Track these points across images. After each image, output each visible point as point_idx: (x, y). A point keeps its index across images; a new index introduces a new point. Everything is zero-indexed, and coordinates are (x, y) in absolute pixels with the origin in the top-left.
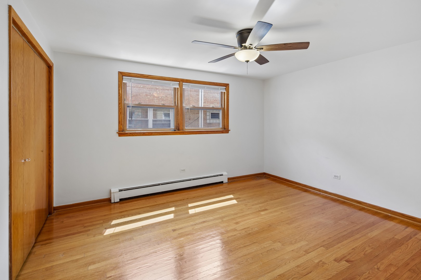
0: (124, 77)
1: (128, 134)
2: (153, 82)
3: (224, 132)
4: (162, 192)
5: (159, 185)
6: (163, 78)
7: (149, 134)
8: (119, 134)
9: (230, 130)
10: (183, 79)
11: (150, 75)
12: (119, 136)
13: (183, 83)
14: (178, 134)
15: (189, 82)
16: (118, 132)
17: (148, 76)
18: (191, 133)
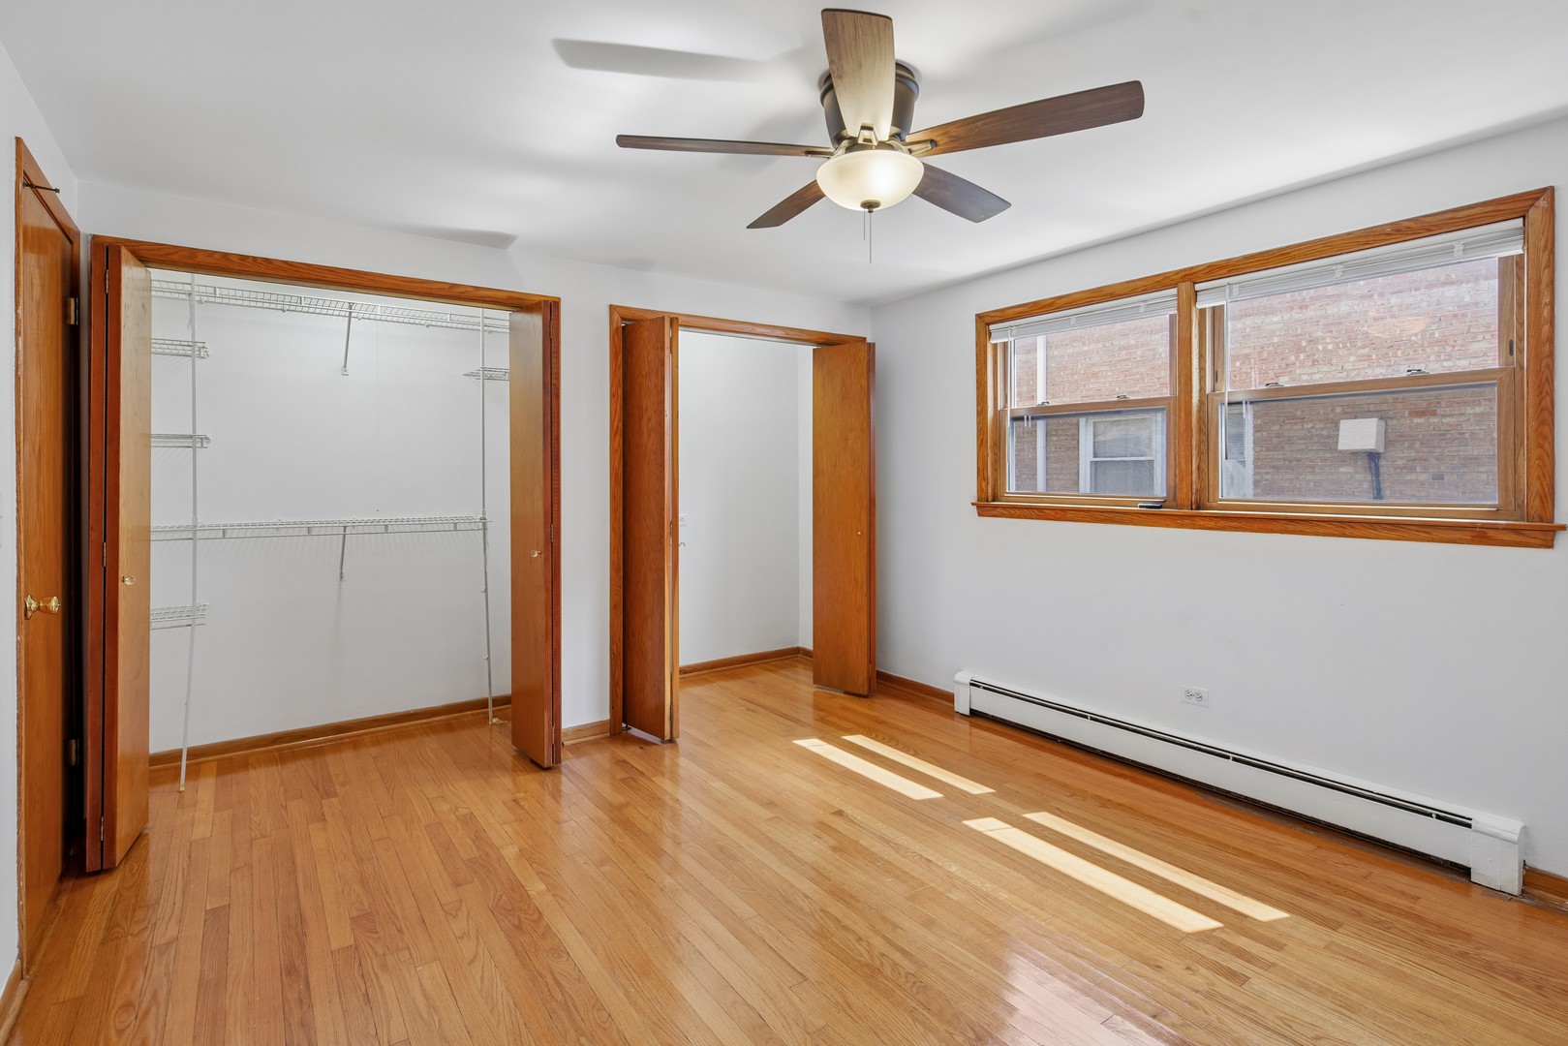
0: (992, 327)
1: (999, 510)
2: (1073, 320)
3: (1490, 533)
4: (1103, 752)
5: (1082, 715)
6: (1104, 293)
7: (1058, 516)
8: (979, 507)
9: (1563, 528)
10: (1192, 268)
11: (1060, 298)
12: (980, 515)
13: (1196, 285)
14: (1167, 526)
15: (1225, 271)
16: (975, 500)
17: (1051, 304)
18: (1234, 524)
